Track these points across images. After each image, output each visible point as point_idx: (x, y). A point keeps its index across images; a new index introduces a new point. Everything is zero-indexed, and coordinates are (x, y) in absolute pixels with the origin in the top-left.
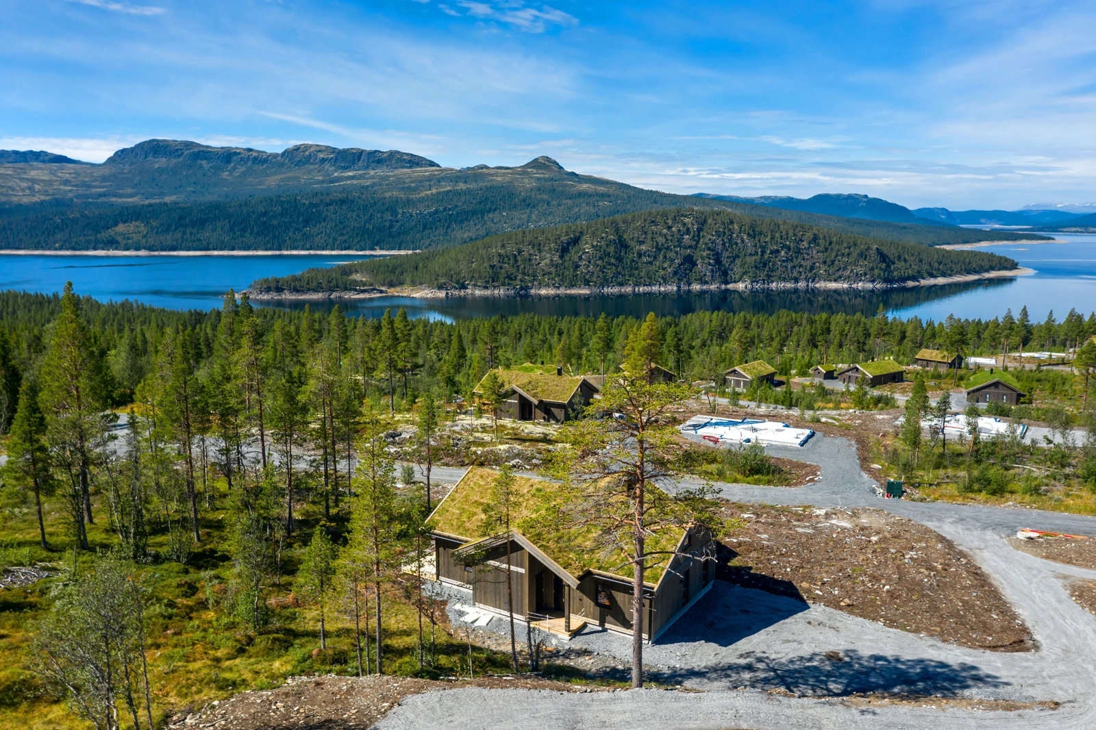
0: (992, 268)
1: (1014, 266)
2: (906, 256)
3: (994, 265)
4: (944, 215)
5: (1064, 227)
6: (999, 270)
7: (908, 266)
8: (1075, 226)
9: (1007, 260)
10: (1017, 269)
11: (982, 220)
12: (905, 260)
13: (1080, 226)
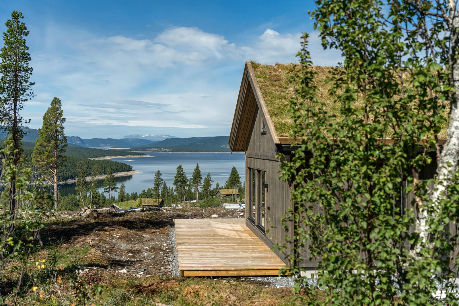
0: (118, 171)
1: (130, 169)
2: (66, 163)
3: (119, 168)
4: (78, 141)
5: (149, 148)
6: (122, 171)
7: (68, 170)
8: (155, 148)
9: (126, 165)
10: (131, 170)
11: (102, 145)
12: (65, 166)
13: (158, 148)
